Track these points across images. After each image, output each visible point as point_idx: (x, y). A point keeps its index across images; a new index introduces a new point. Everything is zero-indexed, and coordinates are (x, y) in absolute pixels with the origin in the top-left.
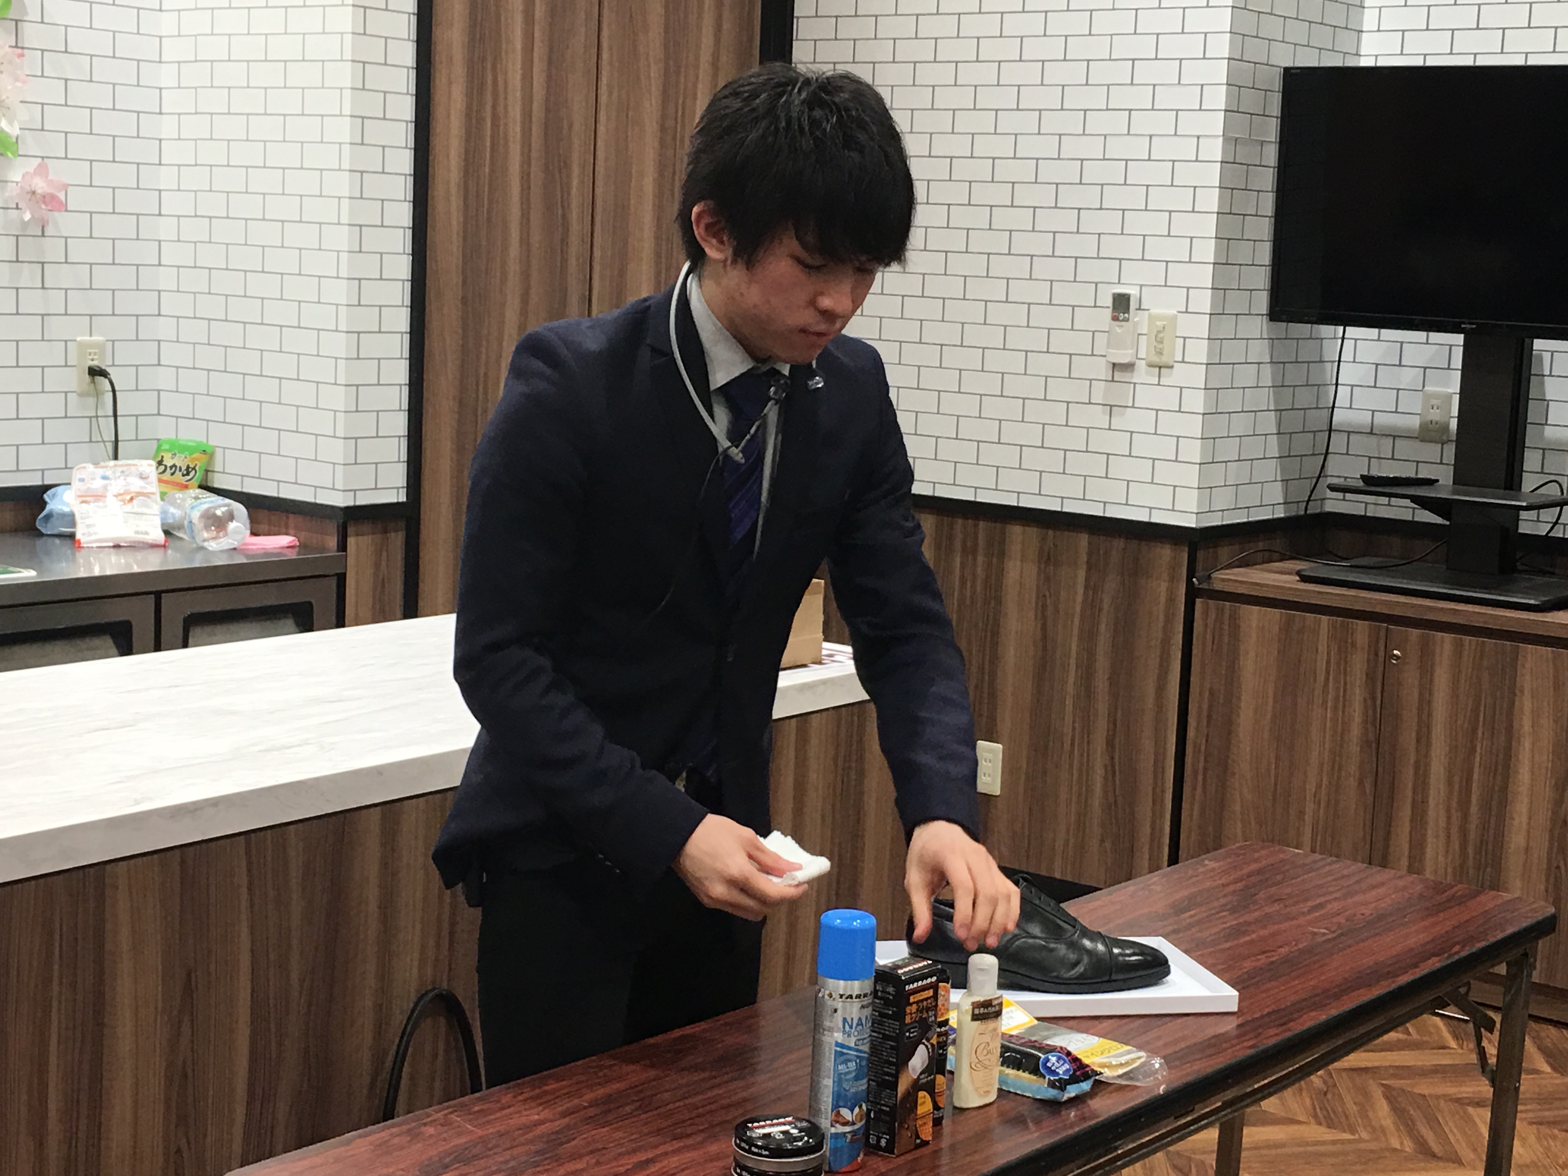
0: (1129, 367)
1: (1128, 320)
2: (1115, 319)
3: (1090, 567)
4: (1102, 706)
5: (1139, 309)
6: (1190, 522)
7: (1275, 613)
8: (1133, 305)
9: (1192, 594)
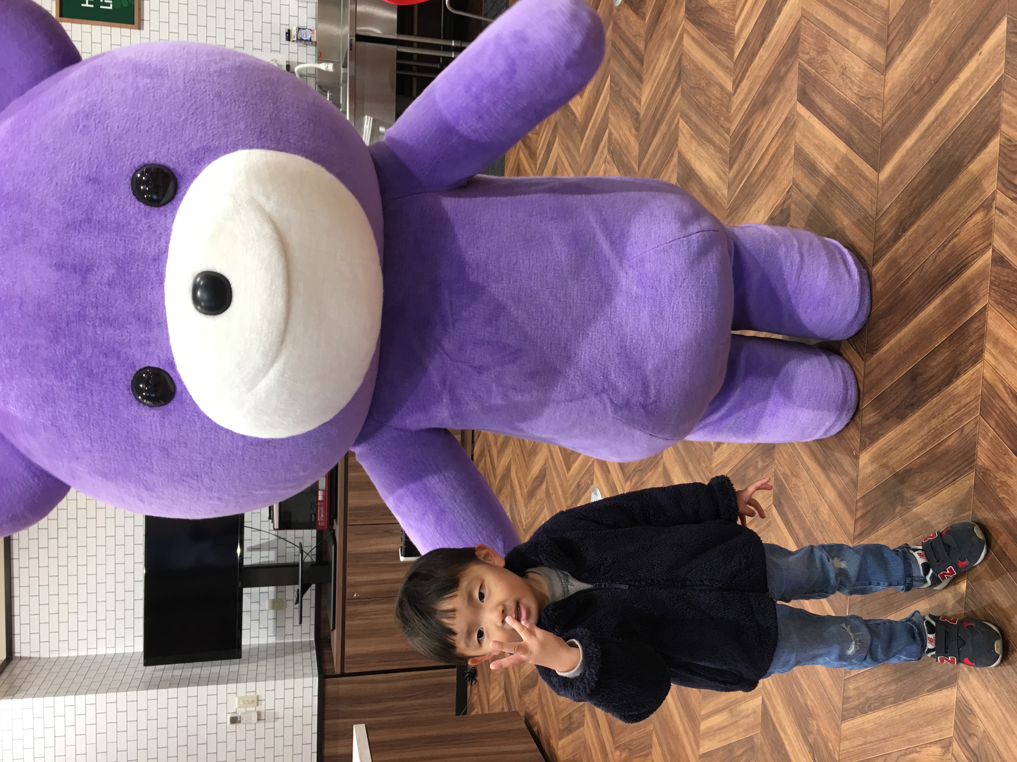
0: (259, 714)
1: (240, 717)
2: (240, 722)
3: (338, 718)
4: (390, 704)
5: (236, 713)
6: (316, 680)
7: (347, 642)
8: (235, 715)
9: (343, 675)
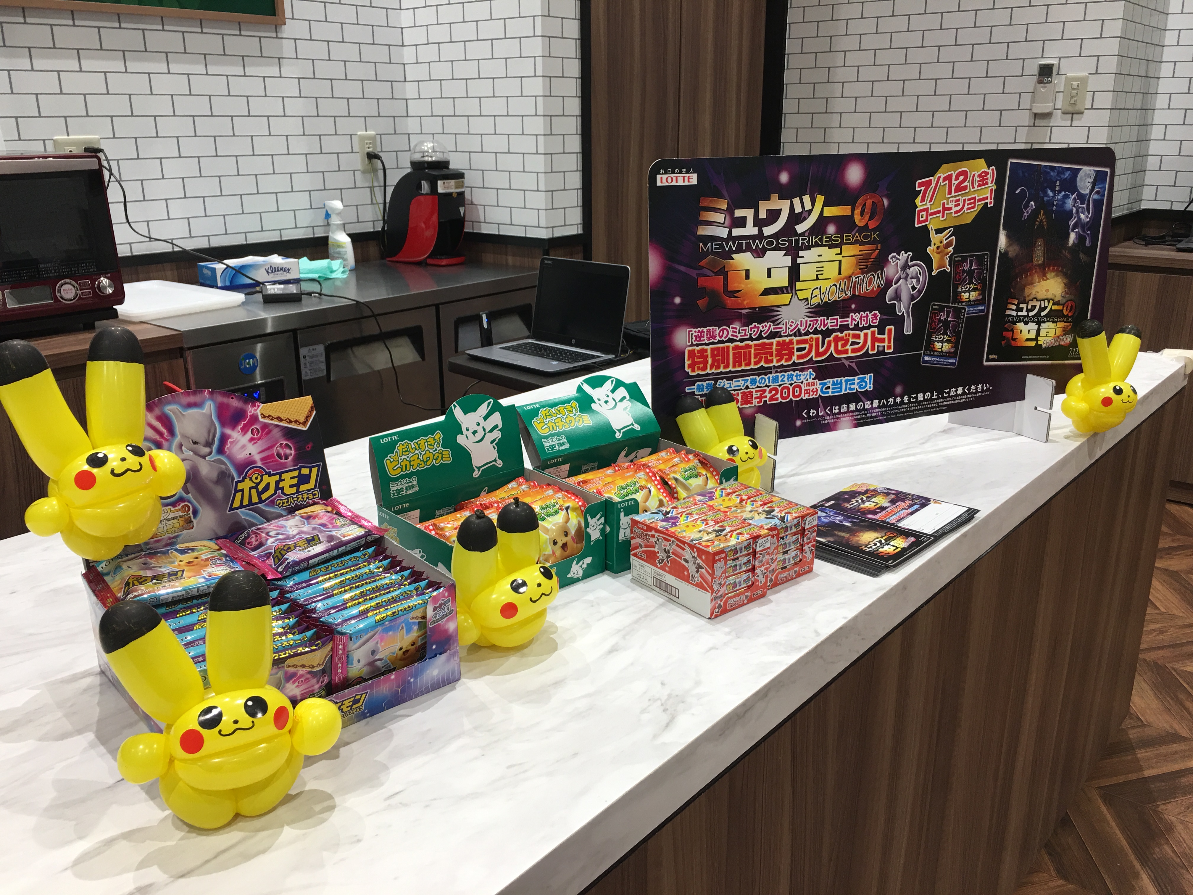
0: (1048, 116)
1: (1049, 83)
2: (1040, 82)
5: (1058, 74)
8: (1055, 72)
